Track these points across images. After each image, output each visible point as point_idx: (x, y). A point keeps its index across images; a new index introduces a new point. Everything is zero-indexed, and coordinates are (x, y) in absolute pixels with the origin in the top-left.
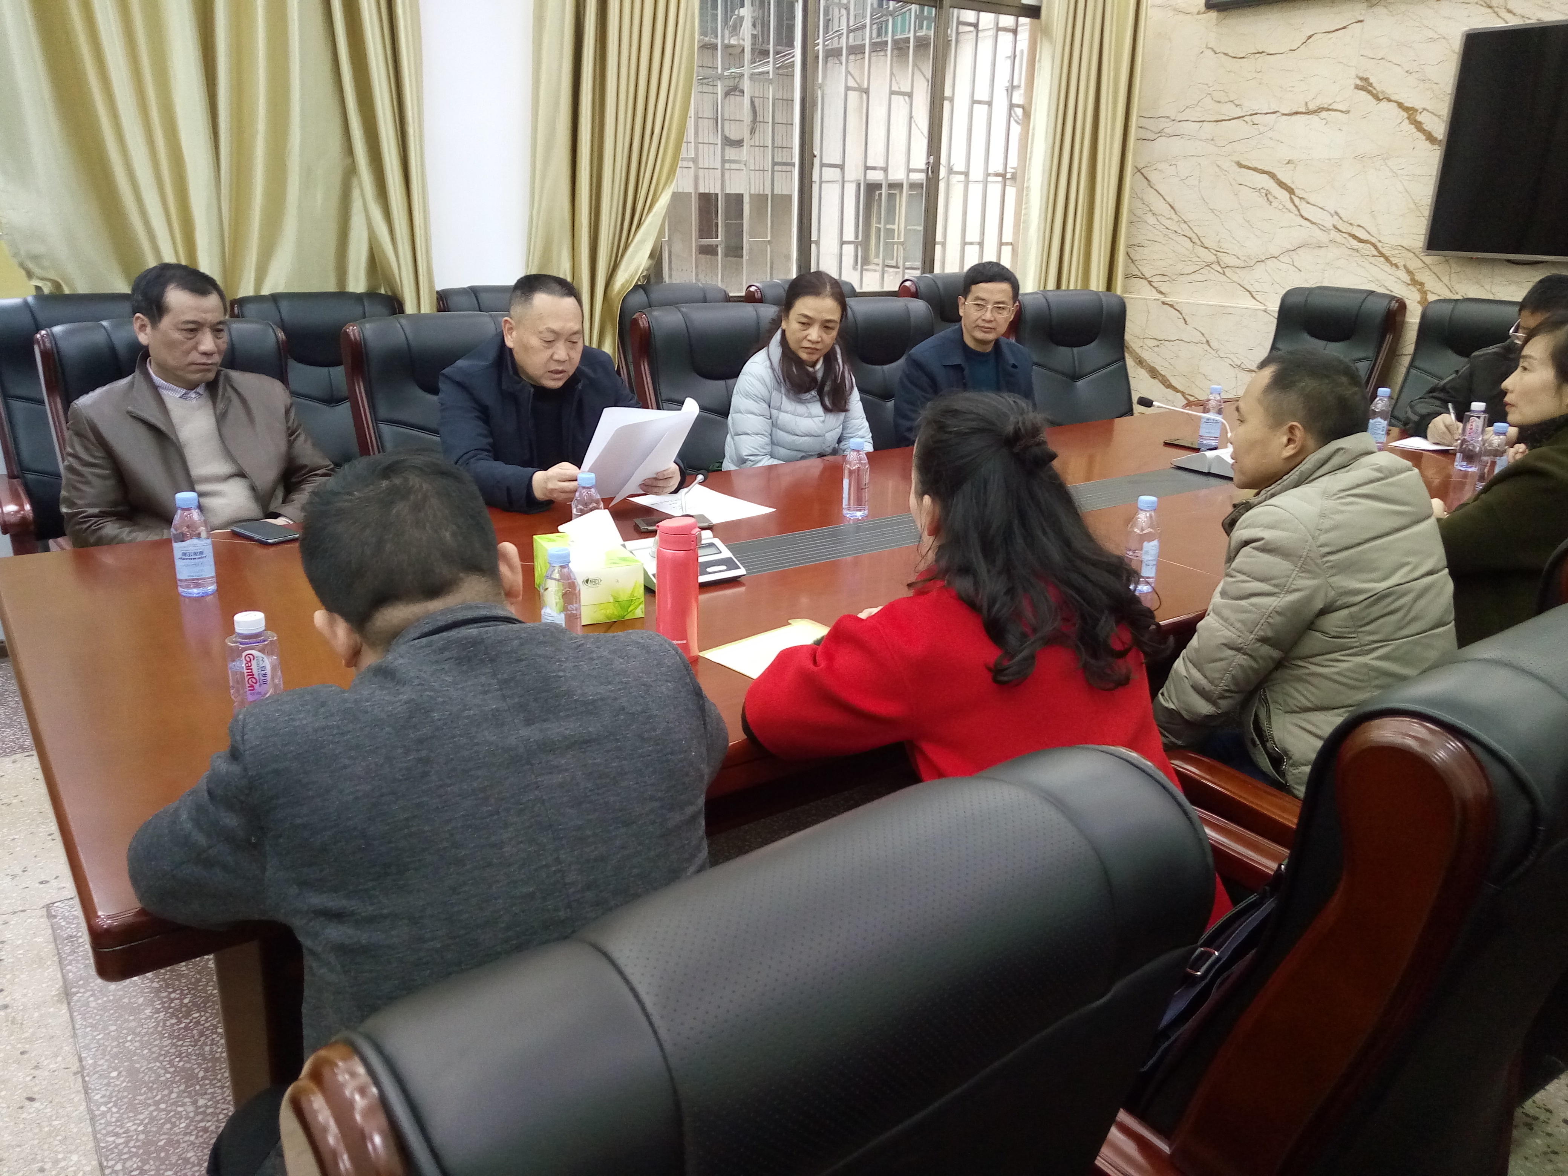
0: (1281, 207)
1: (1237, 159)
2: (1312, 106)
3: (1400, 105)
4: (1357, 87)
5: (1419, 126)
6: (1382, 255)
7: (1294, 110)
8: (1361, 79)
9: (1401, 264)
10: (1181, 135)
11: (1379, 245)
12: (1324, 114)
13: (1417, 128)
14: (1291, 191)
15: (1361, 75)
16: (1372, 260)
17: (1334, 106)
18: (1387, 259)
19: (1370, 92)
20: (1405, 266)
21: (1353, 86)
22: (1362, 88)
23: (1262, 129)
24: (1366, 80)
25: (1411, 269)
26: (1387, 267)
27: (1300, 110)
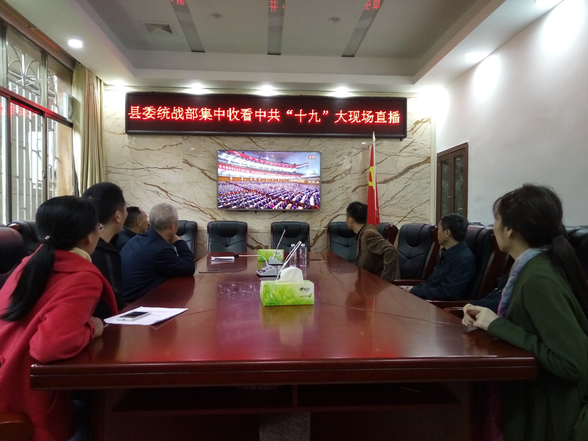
0: (163, 197)
1: (144, 182)
2: (169, 167)
3: (199, 168)
4: (184, 162)
5: (206, 174)
6: (201, 211)
7: (163, 167)
8: (185, 160)
9: (208, 213)
10: (119, 173)
11: (200, 208)
12: (174, 169)
13: (205, 175)
14: (166, 192)
15: (184, 159)
16: (199, 212)
17: (177, 167)
18: (203, 212)
19: (188, 164)
20: (209, 214)
21: (182, 162)
22: (185, 163)
23: (152, 172)
24: (187, 160)
25: (211, 214)
26: (204, 214)
27: (165, 167)
